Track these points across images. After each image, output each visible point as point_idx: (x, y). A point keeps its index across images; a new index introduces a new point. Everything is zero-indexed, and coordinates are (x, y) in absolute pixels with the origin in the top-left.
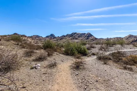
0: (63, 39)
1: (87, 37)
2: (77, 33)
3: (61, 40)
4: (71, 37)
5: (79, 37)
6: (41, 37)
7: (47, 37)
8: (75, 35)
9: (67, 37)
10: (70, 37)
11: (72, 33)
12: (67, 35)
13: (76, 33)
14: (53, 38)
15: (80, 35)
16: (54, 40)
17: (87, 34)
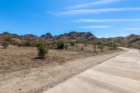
0: (60, 38)
1: (87, 36)
2: (76, 32)
3: (58, 39)
4: (69, 36)
5: (78, 36)
6: (36, 36)
7: (43, 36)
8: (74, 34)
9: (64, 36)
10: (67, 37)
11: (71, 32)
12: (64, 34)
13: (74, 32)
14: (49, 37)
15: (79, 34)
16: (50, 39)
17: (87, 34)
